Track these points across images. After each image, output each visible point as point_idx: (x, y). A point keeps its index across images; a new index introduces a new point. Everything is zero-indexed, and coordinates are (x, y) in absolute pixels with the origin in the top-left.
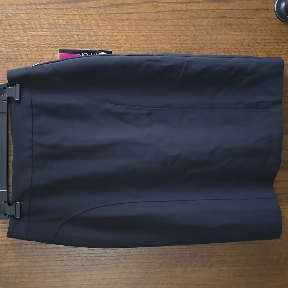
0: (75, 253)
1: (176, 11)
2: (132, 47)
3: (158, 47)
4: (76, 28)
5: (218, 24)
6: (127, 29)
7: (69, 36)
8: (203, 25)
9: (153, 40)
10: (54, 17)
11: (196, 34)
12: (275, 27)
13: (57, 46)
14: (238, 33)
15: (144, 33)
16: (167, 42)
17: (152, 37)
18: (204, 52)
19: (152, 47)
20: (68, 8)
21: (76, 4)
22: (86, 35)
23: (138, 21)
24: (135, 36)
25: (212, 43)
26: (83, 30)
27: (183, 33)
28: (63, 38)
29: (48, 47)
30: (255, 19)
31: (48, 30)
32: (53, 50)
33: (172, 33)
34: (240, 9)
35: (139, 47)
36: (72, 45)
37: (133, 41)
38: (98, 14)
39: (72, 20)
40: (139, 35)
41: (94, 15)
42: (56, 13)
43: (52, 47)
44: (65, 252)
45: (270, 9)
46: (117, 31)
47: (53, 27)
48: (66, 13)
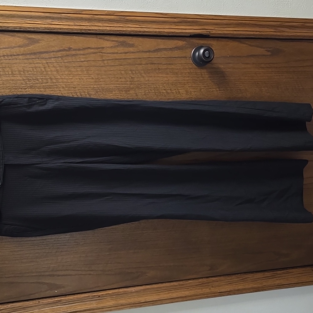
0: (44, 244)
1: (117, 59)
2: (84, 87)
3: (104, 87)
4: (40, 73)
5: (149, 69)
6: (80, 74)
7: (35, 80)
8: (138, 70)
9: (100, 81)
10: (23, 66)
11: (133, 76)
12: (192, 71)
13: (26, 87)
14: (164, 75)
15: (93, 77)
16: (111, 83)
17: (99, 79)
18: (139, 90)
19: (100, 87)
20: (34, 59)
21: (40, 55)
22: (48, 79)
23: (88, 67)
24: (87, 79)
25: (146, 83)
26: (46, 75)
27: (123, 76)
28: (30, 81)
29: (19, 89)
30: (177, 65)
31: (18, 76)
32: (22, 91)
33: (115, 76)
34: (166, 58)
35: (89, 87)
37: (85, 83)
38: (57, 62)
39: (37, 67)
40: (89, 78)
41: (54, 63)
42: (24, 62)
43: (22, 89)
44: (36, 243)
45: (188, 57)
46: (72, 76)
47: (22, 73)
48: (32, 62)
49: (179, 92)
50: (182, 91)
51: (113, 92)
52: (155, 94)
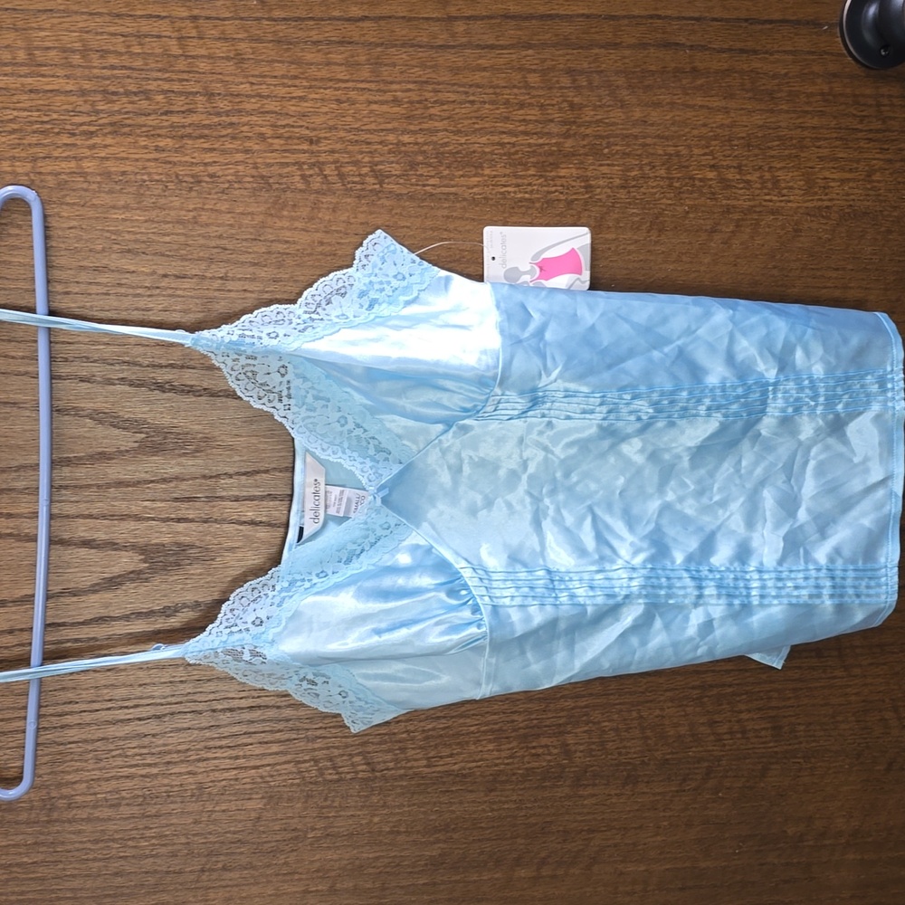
0: (148, 833)
1: (513, 17)
2: (356, 141)
3: (446, 144)
4: (160, 65)
5: (653, 68)
6: (340, 76)
7: (135, 94)
8: (602, 72)
9: (431, 117)
10: (80, 25)
11: (576, 100)
12: (838, 87)
13: (93, 129)
14: (716, 103)
15: (399, 93)
16: (476, 126)
17: (428, 108)
18: (601, 165)
19: (426, 144)
22: (197, 93)
23: (379, 49)
24: (370, 103)
25: (631, 134)
26: (185, 76)
27: (534, 97)
28: (114, 102)
29: (58, 133)
30: (776, 56)
31: (61, 72)
32: (74, 145)
33: (495, 93)
34: (727, 20)
35: (381, 143)
36: (144, 129)
37: (360, 120)
38: (242, 19)
39: (146, 36)
40: (381, 98)
41: (226, 22)
42: (88, 7)
43: (74, 135)
44: (116, 831)
45: (827, 24)
46: (305, 83)
47: (76, 59)
48: (124, 11)
49: (776, 182)
50: (788, 178)
51: (482, 168)
52: (670, 186)
